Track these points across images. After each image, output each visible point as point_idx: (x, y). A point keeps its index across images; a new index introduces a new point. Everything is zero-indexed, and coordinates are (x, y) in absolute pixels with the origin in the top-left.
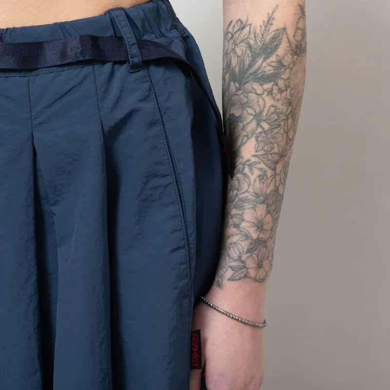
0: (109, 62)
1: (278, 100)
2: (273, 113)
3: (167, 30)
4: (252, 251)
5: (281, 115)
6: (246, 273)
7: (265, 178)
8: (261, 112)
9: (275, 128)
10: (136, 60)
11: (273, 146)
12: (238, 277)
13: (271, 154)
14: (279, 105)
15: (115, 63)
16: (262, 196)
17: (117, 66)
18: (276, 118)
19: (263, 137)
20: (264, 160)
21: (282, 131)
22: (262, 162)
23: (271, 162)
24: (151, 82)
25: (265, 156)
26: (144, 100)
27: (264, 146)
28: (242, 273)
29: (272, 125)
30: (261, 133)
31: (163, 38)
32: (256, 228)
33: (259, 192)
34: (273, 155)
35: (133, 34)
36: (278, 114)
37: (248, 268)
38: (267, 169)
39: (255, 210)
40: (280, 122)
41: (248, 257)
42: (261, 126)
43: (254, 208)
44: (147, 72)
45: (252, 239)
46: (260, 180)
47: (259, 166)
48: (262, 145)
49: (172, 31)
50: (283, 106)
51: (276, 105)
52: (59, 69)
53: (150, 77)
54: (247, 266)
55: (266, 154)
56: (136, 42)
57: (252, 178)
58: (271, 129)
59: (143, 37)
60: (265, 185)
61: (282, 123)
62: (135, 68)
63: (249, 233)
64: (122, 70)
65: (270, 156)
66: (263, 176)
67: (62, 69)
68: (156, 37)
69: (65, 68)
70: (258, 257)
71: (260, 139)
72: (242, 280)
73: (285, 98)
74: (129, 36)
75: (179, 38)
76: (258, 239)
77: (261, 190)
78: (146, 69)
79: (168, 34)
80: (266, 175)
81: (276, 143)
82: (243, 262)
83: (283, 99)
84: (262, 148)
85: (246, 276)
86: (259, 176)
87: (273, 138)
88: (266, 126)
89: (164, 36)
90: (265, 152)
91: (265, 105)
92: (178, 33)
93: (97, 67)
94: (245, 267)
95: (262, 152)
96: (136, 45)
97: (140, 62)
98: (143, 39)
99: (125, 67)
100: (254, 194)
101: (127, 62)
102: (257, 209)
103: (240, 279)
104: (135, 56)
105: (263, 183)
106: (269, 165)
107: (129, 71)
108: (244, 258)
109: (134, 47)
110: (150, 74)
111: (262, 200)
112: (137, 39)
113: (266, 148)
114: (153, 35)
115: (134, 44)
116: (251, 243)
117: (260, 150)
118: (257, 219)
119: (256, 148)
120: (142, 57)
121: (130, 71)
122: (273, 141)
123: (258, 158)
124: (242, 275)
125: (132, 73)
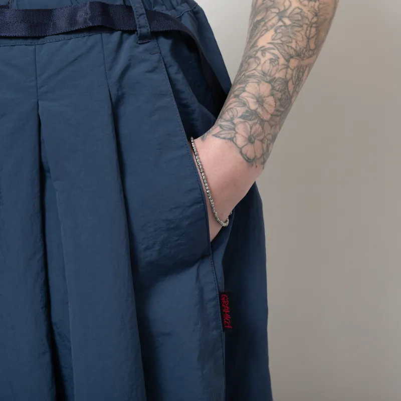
0: (118, 30)
1: (305, 6)
2: (297, 14)
3: (177, 3)
4: (246, 119)
5: (305, 18)
6: (233, 135)
7: (276, 63)
8: (285, 10)
9: (297, 26)
10: (145, 30)
11: (291, 41)
12: (223, 136)
13: (288, 46)
14: (305, 10)
15: (124, 32)
16: (270, 76)
17: (125, 35)
18: (300, 18)
19: (282, 30)
20: (279, 48)
21: (303, 33)
22: (276, 49)
23: (285, 52)
24: (160, 53)
25: (281, 45)
26: (152, 71)
27: (282, 37)
28: (229, 133)
29: (294, 23)
30: (281, 26)
31: (174, 11)
32: (255, 100)
33: (267, 72)
34: (290, 48)
35: (142, 4)
36: (303, 17)
37: (237, 133)
38: (280, 56)
39: (259, 85)
40: (303, 24)
41: (241, 122)
42: (282, 21)
43: (258, 83)
44: (156, 43)
45: (249, 108)
46: (270, 63)
47: (272, 51)
48: (279, 36)
49: (183, 5)
50: (309, 13)
51: (303, 8)
52: (67, 37)
53: (159, 49)
54: (237, 130)
55: (282, 44)
56: (145, 12)
57: (263, 60)
58: (292, 26)
59: (154, 8)
60: (275, 68)
61: (305, 26)
62: (143, 38)
63: (248, 102)
64: (130, 40)
65: (286, 48)
66: (275, 60)
67: (69, 36)
68: (167, 9)
69: (72, 36)
70: (251, 128)
71: (278, 31)
72: (226, 141)
73: (312, 7)
74: (138, 5)
75: (189, 12)
76: (255, 111)
77: (270, 71)
78: (155, 40)
79: (179, 8)
80: (278, 61)
81: (295, 39)
82: (234, 124)
83: (310, 6)
84: (280, 38)
85: (231, 139)
86: (271, 59)
87: (293, 33)
88: (288, 22)
89: (174, 9)
90: (281, 42)
91: (290, 6)
92: (189, 7)
93: (105, 35)
94: (234, 130)
95: (279, 41)
96: (145, 15)
97: (148, 32)
98: (154, 9)
99: (133, 38)
100: (261, 72)
101: (136, 33)
102: (261, 85)
103: (224, 138)
104: (144, 27)
105: (273, 66)
106: (283, 54)
107: (137, 43)
108: (236, 121)
109: (142, 17)
110: (160, 46)
111: (269, 80)
112: (146, 10)
113: (283, 39)
114: (164, 7)
115: (143, 14)
116: (247, 111)
117: (277, 40)
118: (259, 93)
119: (274, 37)
120: (150, 28)
121: (139, 42)
122: (292, 36)
123: (274, 45)
124: (229, 136)
125: (140, 44)
